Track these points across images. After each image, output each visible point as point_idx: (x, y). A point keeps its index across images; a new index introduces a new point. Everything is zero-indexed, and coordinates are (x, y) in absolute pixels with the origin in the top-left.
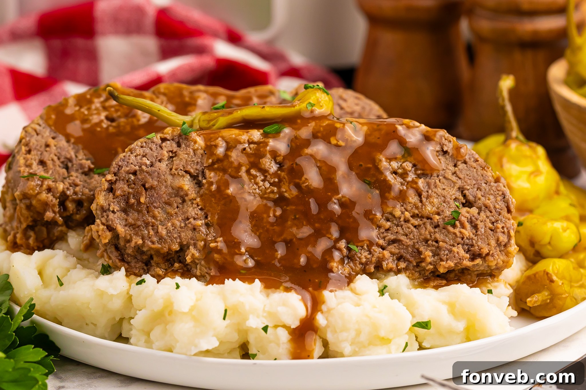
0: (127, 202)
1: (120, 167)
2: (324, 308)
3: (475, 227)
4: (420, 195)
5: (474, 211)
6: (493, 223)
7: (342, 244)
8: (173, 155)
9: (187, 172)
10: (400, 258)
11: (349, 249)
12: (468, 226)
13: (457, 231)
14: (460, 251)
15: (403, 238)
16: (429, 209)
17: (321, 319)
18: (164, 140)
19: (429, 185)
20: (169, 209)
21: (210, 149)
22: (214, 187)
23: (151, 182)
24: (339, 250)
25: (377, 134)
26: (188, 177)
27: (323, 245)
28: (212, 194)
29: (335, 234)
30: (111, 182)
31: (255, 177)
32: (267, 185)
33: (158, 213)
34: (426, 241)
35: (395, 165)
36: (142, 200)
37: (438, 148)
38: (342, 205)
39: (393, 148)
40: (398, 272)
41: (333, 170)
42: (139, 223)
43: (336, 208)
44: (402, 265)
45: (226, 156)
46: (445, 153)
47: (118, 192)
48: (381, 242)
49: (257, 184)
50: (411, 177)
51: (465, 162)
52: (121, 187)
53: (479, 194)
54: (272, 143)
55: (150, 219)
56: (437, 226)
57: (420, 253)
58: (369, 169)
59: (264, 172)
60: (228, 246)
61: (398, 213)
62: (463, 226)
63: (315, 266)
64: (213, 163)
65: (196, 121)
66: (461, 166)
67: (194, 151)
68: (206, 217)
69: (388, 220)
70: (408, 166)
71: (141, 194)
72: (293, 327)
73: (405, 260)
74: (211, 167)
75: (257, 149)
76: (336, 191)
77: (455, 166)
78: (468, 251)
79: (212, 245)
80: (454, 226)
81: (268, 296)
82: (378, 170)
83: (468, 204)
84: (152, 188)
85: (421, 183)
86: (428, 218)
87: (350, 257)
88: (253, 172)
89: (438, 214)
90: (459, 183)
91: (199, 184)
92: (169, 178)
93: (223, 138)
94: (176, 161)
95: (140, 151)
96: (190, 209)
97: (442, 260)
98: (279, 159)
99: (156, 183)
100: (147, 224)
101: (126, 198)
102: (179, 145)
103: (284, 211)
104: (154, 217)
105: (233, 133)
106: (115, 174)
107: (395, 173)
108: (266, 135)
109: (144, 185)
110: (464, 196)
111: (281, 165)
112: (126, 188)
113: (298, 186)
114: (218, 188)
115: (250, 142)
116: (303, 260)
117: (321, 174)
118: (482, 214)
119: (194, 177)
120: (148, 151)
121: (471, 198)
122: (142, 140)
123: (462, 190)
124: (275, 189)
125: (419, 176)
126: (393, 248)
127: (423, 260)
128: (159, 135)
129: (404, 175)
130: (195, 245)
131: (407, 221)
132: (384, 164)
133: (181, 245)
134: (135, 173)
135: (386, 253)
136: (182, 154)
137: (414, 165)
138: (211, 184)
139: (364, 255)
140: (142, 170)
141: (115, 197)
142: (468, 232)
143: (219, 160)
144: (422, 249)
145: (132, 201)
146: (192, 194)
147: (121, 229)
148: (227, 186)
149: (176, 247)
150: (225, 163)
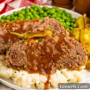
0: (12, 57)
1: (11, 50)
2: (51, 78)
3: (79, 59)
4: (69, 53)
5: (79, 55)
6: (82, 58)
7: (54, 64)
8: (21, 46)
9: (24, 50)
10: (65, 65)
11: (55, 64)
12: (78, 59)
13: (76, 60)
14: (76, 64)
15: (65, 61)
16: (70, 56)
17: (50, 81)
18: (19, 43)
19: (70, 50)
20: (21, 58)
21: (28, 45)
22: (29, 53)
23: (17, 52)
24: (53, 65)
25: (60, 40)
26: (24, 51)
27: (50, 64)
28: (29, 54)
29: (52, 61)
30: (9, 53)
31: (37, 50)
32: (39, 52)
33: (19, 59)
34: (70, 62)
35: (64, 47)
36: (15, 56)
37: (72, 43)
38: (54, 55)
39: (64, 43)
40: (64, 68)
41: (52, 48)
42: (15, 61)
43: (53, 56)
44: (65, 67)
45: (31, 46)
46: (74, 43)
47: (11, 55)
48: (61, 62)
49: (37, 52)
50: (67, 49)
51: (77, 45)
52: (11, 54)
53: (80, 52)
54: (40, 43)
55: (17, 60)
56: (72, 59)
57: (69, 65)
58: (59, 48)
59: (39, 49)
60: (32, 65)
61: (64, 56)
62: (77, 59)
63: (49, 68)
64: (29, 48)
65: (25, 36)
66: (77, 46)
67: (25, 45)
68: (28, 59)
69: (62, 58)
70: (67, 47)
71: (15, 55)
72: (45, 83)
73: (66, 66)
74: (28, 49)
75: (37, 45)
76: (53, 53)
77: (76, 46)
78: (78, 64)
79: (29, 65)
80: (75, 59)
81: (40, 76)
82: (61, 48)
83: (78, 54)
84: (17, 53)
85: (69, 50)
86: (70, 57)
87: (55, 66)
88: (37, 49)
89: (72, 57)
90: (76, 50)
91: (26, 52)
92: (20, 51)
93: (31, 42)
94: (22, 48)
95: (14, 46)
96: (25, 58)
97: (73, 66)
98: (42, 46)
99: (18, 52)
100: (16, 61)
101: (12, 56)
102: (22, 44)
103: (43, 57)
104: (18, 59)
105: (33, 41)
106: (10, 51)
107: (64, 48)
108: (39, 41)
109: (16, 53)
110: (77, 52)
111: (42, 48)
112: (12, 54)
113: (45, 52)
114: (30, 53)
115: (36, 43)
116: (46, 67)
117: (50, 49)
118: (81, 56)
119: (25, 51)
120: (16, 46)
121: (78, 53)
122: (15, 44)
123: (77, 51)
124: (41, 53)
125: (69, 49)
126: (63, 63)
127: (69, 66)
128: (18, 42)
129: (66, 49)
130: (26, 65)
131: (66, 58)
132: (62, 47)
133: (23, 65)
134: (14, 51)
135: (62, 65)
136: (23, 46)
137: (68, 46)
138: (28, 52)
139: (58, 65)
140: (15, 50)
141: (10, 56)
142: (78, 60)
143: (30, 47)
144: (69, 64)
145: (13, 57)
146: (25, 54)
147: (11, 62)
148: (32, 53)
149: (22, 65)
150: (31, 48)
